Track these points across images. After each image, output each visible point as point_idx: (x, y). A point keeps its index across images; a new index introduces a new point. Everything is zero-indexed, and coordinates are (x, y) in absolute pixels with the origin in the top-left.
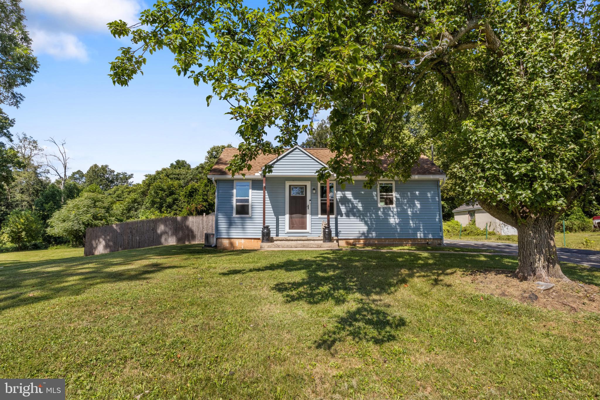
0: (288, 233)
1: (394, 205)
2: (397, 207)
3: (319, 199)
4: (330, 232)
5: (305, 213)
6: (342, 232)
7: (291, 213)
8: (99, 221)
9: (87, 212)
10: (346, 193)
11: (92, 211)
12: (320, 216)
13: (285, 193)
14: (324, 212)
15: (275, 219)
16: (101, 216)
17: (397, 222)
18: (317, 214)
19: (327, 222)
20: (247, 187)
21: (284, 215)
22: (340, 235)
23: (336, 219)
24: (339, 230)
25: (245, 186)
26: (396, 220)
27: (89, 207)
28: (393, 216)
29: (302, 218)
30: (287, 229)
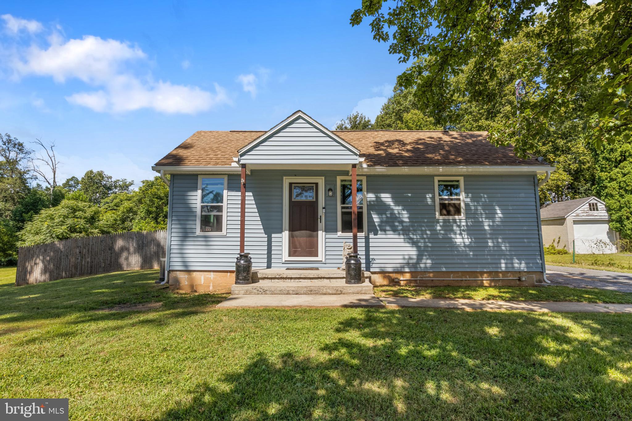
0: (287, 262)
1: (462, 216)
2: (467, 218)
3: (339, 206)
4: (358, 264)
5: (315, 229)
6: (377, 261)
7: (292, 229)
8: (78, 234)
9: (62, 223)
10: (383, 195)
11: (70, 221)
12: (340, 233)
13: (282, 196)
14: (347, 227)
15: (266, 239)
16: (80, 228)
17: (467, 244)
18: (336, 231)
19: (352, 245)
20: (219, 186)
21: (281, 231)
22: (374, 265)
23: (367, 239)
24: (371, 257)
25: (217, 184)
26: (466, 240)
27: (66, 217)
28: (461, 234)
29: (310, 236)
30: (286, 256)
